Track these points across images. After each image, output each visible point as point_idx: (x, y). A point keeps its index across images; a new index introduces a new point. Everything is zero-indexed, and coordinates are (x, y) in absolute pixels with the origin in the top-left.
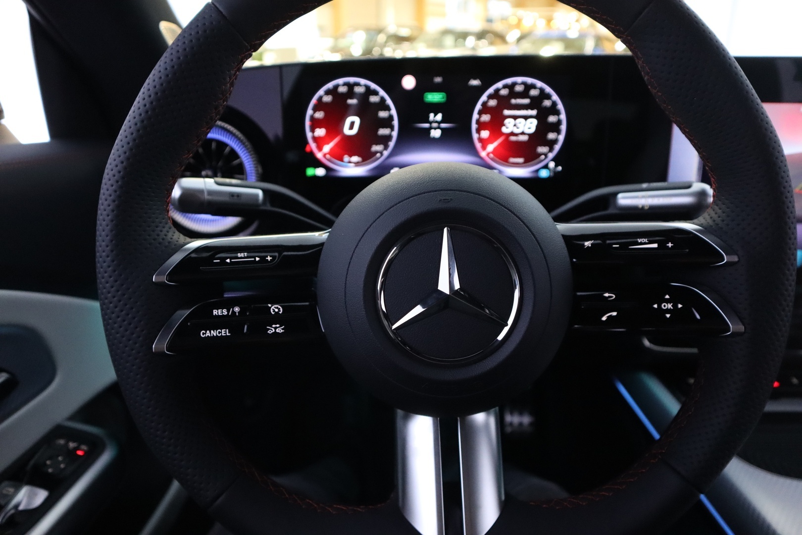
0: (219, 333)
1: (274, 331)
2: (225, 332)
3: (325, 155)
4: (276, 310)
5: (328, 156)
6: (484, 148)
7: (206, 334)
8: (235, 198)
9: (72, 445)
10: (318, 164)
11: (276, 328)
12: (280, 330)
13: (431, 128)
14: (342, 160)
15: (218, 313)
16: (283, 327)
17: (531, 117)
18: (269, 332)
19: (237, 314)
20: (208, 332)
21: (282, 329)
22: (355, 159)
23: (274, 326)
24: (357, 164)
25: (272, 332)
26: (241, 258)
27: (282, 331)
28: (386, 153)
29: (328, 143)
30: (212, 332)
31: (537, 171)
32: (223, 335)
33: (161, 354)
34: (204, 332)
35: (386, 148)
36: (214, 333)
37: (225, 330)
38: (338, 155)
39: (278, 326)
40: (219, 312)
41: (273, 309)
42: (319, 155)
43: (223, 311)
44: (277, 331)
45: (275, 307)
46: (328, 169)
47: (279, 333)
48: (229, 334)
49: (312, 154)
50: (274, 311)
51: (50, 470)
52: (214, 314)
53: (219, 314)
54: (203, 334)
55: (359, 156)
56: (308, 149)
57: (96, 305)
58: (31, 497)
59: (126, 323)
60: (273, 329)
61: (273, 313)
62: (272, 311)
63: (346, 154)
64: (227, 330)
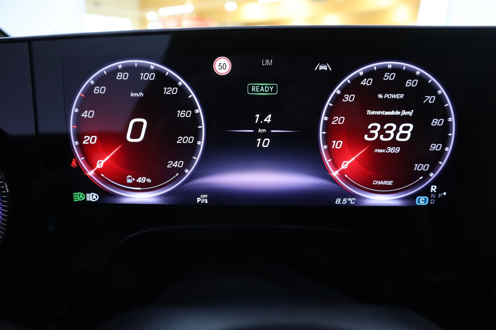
3: (98, 174)
5: (103, 175)
6: (336, 166)
10: (90, 187)
13: (257, 135)
14: (124, 181)
17: (406, 119)
22: (143, 180)
24: (145, 188)
29: (102, 156)
31: (413, 197)
35: (188, 164)
38: (117, 174)
42: (90, 173)
46: (102, 193)
49: (80, 171)
55: (148, 175)
56: (73, 165)
63: (130, 173)
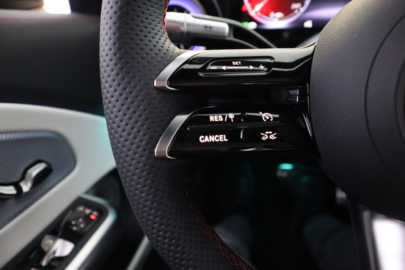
0: (217, 138)
1: (267, 137)
2: (222, 138)
3: (256, 13)
4: (268, 118)
5: (259, 14)
7: (204, 139)
8: (208, 29)
9: (88, 211)
10: (251, 19)
11: (269, 135)
12: (272, 137)
14: (268, 15)
15: (214, 119)
16: (276, 134)
18: (263, 138)
19: (232, 121)
20: (207, 137)
21: (275, 136)
22: (279, 15)
23: (267, 133)
24: (280, 19)
25: (266, 138)
26: (236, 65)
27: (275, 138)
28: (303, 10)
29: (259, 3)
30: (210, 137)
32: (221, 140)
33: (162, 159)
34: (203, 137)
35: (303, 5)
36: (213, 139)
37: (222, 136)
38: (265, 12)
39: (271, 132)
40: (216, 118)
41: (264, 117)
42: (252, 13)
43: (219, 117)
44: (270, 138)
45: (266, 115)
46: (258, 23)
47: (272, 139)
48: (227, 140)
49: (246, 13)
50: (265, 118)
51: (75, 228)
52: (211, 120)
53: (216, 120)
54: (202, 139)
55: (282, 12)
56: (243, 9)
57: (102, 120)
58: (63, 247)
59: (129, 126)
60: (266, 136)
61: (265, 120)
62: (263, 118)
63: (271, 11)
64: (225, 136)
